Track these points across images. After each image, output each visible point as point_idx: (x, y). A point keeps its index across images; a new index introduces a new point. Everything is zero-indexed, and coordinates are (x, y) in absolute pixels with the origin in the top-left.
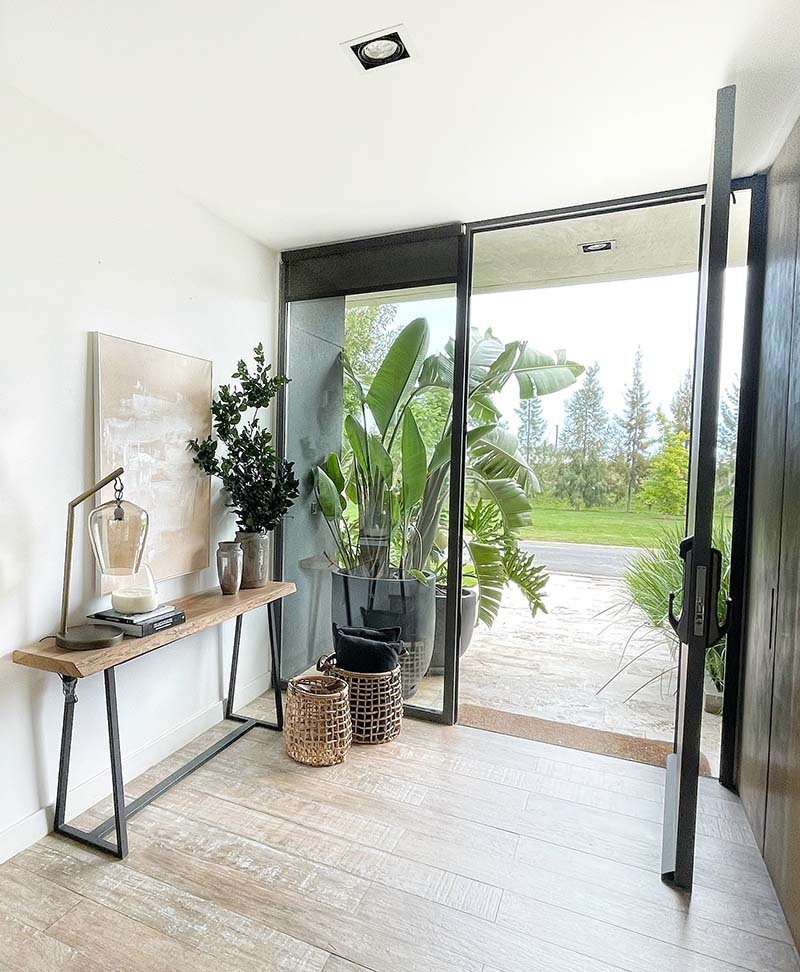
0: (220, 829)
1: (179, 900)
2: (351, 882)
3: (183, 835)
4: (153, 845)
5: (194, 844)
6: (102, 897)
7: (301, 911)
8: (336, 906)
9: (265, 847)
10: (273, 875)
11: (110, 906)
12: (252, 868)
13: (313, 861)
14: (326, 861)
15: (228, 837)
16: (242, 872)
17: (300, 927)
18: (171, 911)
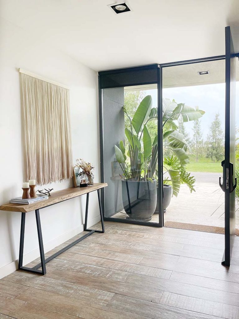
0: (80, 263)
1: (64, 284)
2: (124, 273)
3: (67, 266)
4: (56, 270)
5: (71, 268)
6: (36, 286)
7: (107, 283)
8: (118, 280)
9: (95, 266)
10: (98, 274)
11: (39, 288)
12: (90, 273)
13: (111, 269)
14: (116, 269)
15: (83, 265)
16: (87, 274)
17: (106, 287)
18: (61, 288)
